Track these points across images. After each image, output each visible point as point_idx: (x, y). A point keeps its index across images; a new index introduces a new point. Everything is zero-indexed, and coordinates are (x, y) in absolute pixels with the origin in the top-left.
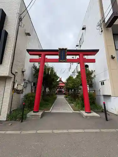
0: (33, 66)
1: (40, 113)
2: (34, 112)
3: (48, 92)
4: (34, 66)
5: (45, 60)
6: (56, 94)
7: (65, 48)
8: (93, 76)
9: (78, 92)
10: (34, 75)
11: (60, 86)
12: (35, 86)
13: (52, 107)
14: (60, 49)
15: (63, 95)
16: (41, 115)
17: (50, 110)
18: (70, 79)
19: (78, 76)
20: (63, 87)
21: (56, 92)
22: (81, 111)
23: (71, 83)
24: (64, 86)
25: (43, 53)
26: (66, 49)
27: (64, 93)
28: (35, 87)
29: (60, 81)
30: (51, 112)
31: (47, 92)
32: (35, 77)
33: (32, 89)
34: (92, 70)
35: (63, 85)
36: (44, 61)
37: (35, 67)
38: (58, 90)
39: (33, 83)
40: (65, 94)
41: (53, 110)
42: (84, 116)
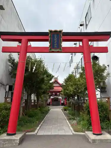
0: (8, 58)
1: (18, 137)
2: (8, 135)
3: (35, 101)
4: (11, 58)
5: (28, 49)
6: (49, 105)
7: (58, 30)
8: (105, 74)
9: (84, 100)
10: (10, 73)
11: (55, 92)
12: (12, 90)
13: (40, 125)
14: (51, 31)
15: (61, 106)
16: (20, 139)
17: (36, 132)
18: (70, 78)
19: (81, 75)
20: (59, 92)
21: (49, 101)
22: (86, 132)
23: (72, 86)
24: (62, 91)
25: (24, 38)
26: (60, 31)
27: (62, 102)
28: (12, 93)
29: (56, 82)
30: (38, 134)
31: (33, 101)
32: (12, 77)
33: (6, 96)
34: (104, 65)
35: (60, 89)
36: (26, 50)
37: (11, 61)
38: (52, 97)
39: (8, 87)
40: (63, 104)
41: (41, 131)
42: (90, 140)
